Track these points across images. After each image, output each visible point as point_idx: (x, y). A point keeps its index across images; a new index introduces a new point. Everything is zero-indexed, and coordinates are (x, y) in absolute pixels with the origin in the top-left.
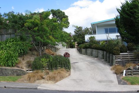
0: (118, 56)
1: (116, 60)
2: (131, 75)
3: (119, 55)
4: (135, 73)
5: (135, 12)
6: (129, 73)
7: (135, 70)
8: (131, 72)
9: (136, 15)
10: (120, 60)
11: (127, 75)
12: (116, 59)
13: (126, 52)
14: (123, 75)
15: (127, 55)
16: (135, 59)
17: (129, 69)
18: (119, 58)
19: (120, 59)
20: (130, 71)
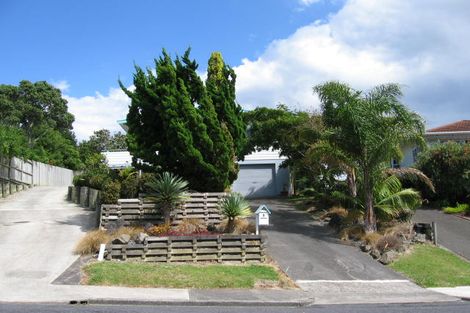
0: (111, 206)
1: (104, 217)
2: (120, 257)
3: (116, 203)
4: (132, 252)
5: (164, 91)
6: (118, 253)
7: (134, 245)
8: (120, 249)
9: (165, 99)
10: (115, 217)
11: (110, 256)
12: (104, 215)
13: (136, 197)
14: (97, 257)
15: (137, 206)
16: (157, 217)
17: (117, 242)
18: (114, 211)
19: (117, 215)
20: (119, 246)
